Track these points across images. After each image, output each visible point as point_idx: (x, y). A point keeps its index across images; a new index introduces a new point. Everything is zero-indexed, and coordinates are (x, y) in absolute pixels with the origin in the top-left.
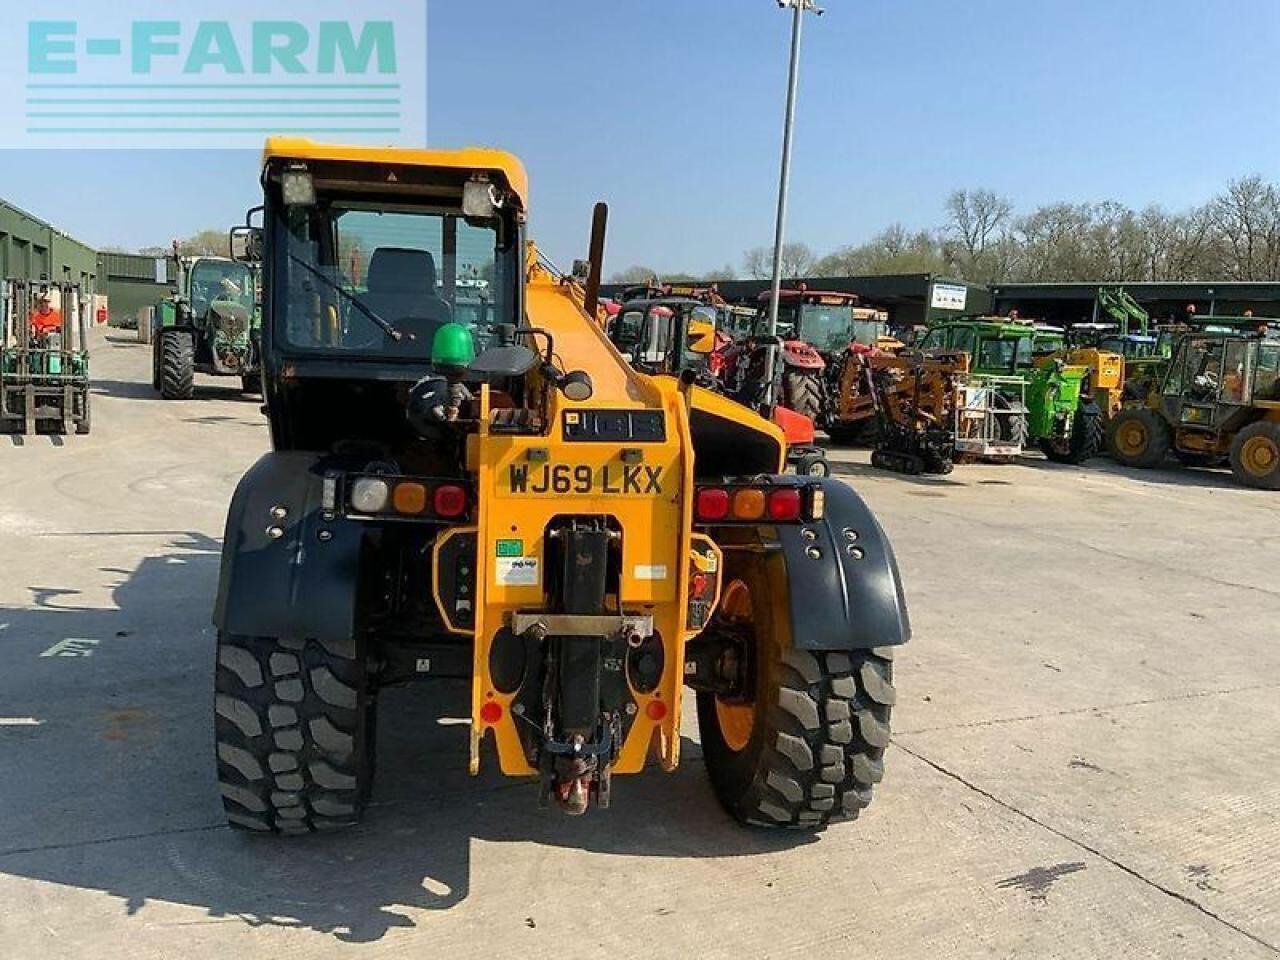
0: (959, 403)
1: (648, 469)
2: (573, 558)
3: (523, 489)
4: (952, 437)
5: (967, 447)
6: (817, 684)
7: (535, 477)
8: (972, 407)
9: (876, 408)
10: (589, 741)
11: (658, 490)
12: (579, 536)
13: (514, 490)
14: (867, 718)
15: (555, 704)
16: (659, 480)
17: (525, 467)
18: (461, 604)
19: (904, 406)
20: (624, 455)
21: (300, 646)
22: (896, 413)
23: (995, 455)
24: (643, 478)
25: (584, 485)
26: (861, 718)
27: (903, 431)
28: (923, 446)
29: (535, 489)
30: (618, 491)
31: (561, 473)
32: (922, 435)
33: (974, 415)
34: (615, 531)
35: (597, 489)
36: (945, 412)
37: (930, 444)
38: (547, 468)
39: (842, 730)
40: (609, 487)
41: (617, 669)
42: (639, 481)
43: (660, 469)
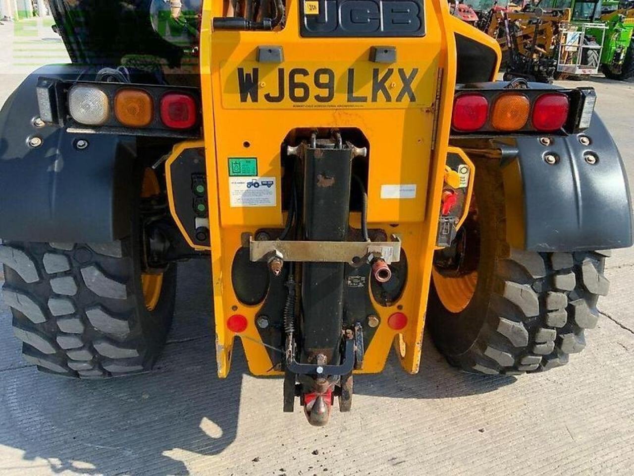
0: (562, 41)
1: (401, 71)
2: (313, 180)
3: (255, 99)
4: (555, 63)
5: (565, 69)
6: (541, 279)
7: (268, 84)
8: (570, 44)
9: (510, 46)
10: (331, 361)
11: (413, 99)
12: (319, 154)
13: (244, 99)
14: (581, 307)
15: (296, 326)
16: (413, 86)
17: (256, 71)
18: (199, 222)
19: (526, 44)
20: (373, 54)
21: (69, 248)
22: (521, 50)
23: (581, 75)
24: (395, 84)
25: (325, 93)
26: (577, 307)
27: (524, 60)
28: (536, 69)
29: (268, 97)
30: (364, 99)
31: (298, 78)
32: (536, 62)
33: (571, 49)
34: (360, 146)
35: (340, 98)
36: (553, 47)
37: (541, 68)
38: (281, 72)
39: (558, 317)
40: (355, 95)
41: (361, 285)
42: (391, 87)
43: (415, 71)
